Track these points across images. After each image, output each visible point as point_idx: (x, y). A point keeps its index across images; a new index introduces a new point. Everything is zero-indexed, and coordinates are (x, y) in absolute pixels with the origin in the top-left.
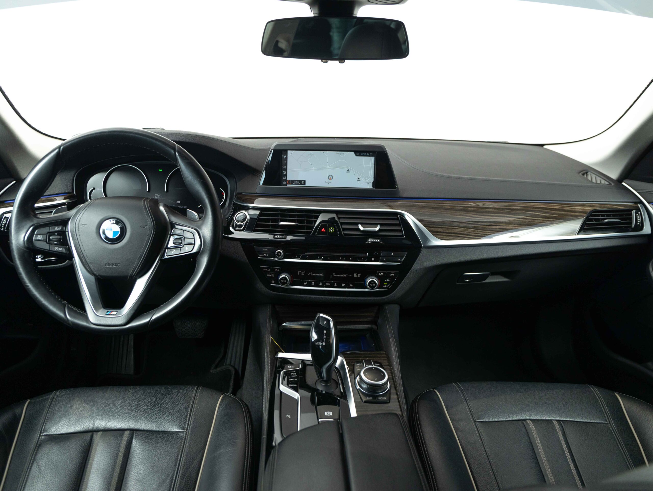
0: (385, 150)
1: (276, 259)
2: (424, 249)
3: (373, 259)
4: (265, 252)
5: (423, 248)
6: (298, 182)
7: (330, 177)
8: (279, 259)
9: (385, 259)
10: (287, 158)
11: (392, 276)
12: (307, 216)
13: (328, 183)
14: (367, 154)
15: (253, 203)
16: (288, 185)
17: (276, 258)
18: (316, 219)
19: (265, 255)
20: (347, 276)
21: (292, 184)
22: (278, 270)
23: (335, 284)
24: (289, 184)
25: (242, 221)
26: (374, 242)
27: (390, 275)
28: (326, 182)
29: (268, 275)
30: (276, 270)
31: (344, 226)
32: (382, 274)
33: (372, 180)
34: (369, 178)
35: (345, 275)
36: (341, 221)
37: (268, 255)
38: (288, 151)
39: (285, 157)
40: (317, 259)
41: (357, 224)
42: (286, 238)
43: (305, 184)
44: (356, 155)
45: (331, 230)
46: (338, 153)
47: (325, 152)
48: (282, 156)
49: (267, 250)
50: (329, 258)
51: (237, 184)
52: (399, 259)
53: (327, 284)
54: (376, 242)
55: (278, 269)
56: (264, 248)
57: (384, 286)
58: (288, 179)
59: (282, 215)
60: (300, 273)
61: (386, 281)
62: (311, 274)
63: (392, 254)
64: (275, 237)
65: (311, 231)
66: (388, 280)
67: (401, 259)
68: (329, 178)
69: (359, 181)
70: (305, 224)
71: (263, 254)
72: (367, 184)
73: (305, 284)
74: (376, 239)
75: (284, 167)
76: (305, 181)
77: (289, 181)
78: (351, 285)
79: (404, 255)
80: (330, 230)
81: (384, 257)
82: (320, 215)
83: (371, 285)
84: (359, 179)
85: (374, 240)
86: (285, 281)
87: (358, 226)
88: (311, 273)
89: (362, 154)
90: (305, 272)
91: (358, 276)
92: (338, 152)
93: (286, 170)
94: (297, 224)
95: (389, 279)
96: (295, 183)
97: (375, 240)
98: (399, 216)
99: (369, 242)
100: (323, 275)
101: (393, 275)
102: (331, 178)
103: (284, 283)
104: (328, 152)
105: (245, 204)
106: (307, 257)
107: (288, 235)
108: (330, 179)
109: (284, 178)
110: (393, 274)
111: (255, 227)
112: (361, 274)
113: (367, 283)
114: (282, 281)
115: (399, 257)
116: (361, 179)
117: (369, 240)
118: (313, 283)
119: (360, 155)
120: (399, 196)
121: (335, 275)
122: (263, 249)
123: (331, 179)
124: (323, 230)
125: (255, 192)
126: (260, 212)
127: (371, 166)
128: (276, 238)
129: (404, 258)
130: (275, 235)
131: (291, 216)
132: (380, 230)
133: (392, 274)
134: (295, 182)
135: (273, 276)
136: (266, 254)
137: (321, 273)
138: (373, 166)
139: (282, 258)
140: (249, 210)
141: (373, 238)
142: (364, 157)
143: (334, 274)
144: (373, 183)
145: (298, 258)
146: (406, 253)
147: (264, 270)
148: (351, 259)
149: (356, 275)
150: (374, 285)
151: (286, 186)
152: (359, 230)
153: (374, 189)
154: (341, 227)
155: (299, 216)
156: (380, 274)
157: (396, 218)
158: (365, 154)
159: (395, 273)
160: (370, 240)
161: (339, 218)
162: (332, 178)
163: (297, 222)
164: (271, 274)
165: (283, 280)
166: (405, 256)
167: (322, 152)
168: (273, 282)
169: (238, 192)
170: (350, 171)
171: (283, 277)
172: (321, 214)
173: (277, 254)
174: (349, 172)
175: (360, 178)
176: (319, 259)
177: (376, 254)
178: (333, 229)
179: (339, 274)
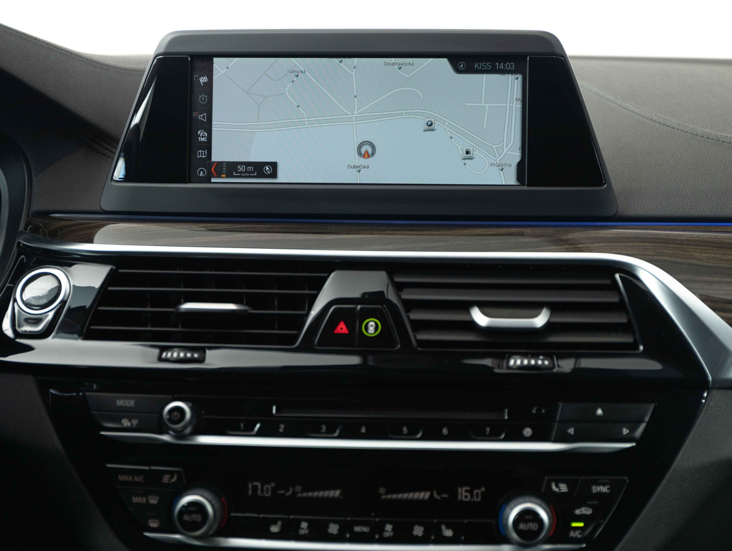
0: (558, 51)
1: (166, 438)
2: (714, 392)
3: (528, 432)
4: (128, 413)
5: (713, 388)
6: (250, 168)
7: (363, 150)
8: (179, 435)
9: (571, 431)
10: (210, 84)
11: (600, 495)
12: (282, 283)
13: (359, 169)
14: (494, 67)
15: (90, 241)
16: (213, 180)
17: (167, 433)
18: (315, 292)
19: (126, 423)
20: (432, 496)
21: (229, 175)
22: (172, 477)
23: (389, 527)
24: (219, 176)
25: (44, 302)
26: (529, 367)
27: (596, 489)
28: (350, 167)
29: (136, 500)
30: (166, 479)
31: (416, 315)
32: (564, 488)
33: (516, 156)
34: (506, 150)
35: (425, 495)
36: (405, 296)
37: (135, 422)
38: (216, 61)
39: (203, 80)
40: (320, 432)
41: (467, 306)
42: (201, 360)
43: (274, 175)
44: (458, 71)
45: (371, 330)
46: (393, 64)
47: (347, 61)
48: (192, 77)
49: (131, 403)
50: (363, 430)
51: (34, 180)
52: (625, 431)
53: (357, 529)
54: (536, 367)
55: (172, 473)
56: (120, 398)
57: (572, 534)
58: (216, 157)
59: (189, 281)
60: (255, 488)
61: (577, 512)
62: (295, 493)
63: (600, 412)
64: (164, 355)
65: (295, 332)
66: (586, 511)
67: (633, 430)
68: (360, 154)
69: (467, 161)
70: (275, 310)
71: (119, 421)
72: (496, 169)
73: (275, 529)
74: (535, 356)
75: (200, 117)
76: (274, 165)
77: (220, 164)
78: (448, 533)
79: (644, 416)
80: (367, 328)
81: (569, 422)
82: (328, 276)
83: (522, 526)
84: (467, 153)
85: (529, 362)
86: (197, 518)
87: (470, 314)
88: (298, 488)
89: (476, 66)
90: (273, 484)
91: (472, 496)
92: (393, 60)
93: (208, 127)
94: (245, 311)
95: (590, 506)
96: (241, 172)
97: (533, 362)
98: (617, 276)
99: (509, 368)
100: (341, 494)
101: (604, 489)
102: (370, 152)
103: (197, 526)
104: (355, 61)
105: (58, 244)
106: (282, 426)
107: (210, 348)
108: (364, 157)
109: (201, 154)
110: (604, 484)
111: (91, 324)
112: (483, 489)
113: (507, 520)
114: (186, 518)
115: (624, 422)
116: (475, 153)
117: (512, 362)
118: (304, 525)
119: (470, 70)
120: (612, 213)
121: (387, 493)
122: (120, 403)
123: (367, 155)
124: (342, 328)
125: (96, 208)
126: (111, 270)
127: (511, 108)
128: (167, 360)
129: (642, 427)
130: (163, 349)
131: (221, 282)
132: (549, 326)
133: (598, 484)
134: (241, 168)
135: (153, 501)
136: (130, 420)
137: (335, 489)
138: (517, 107)
139: (188, 430)
140: (70, 265)
141: (524, 355)
142: (485, 75)
143: (382, 490)
144: (520, 166)
145: (247, 432)
146: (652, 406)
147: (121, 478)
148: (445, 431)
149: (464, 494)
150: (534, 526)
151: (210, 182)
152: (472, 325)
153: (525, 188)
154: (408, 317)
155: (251, 282)
156: (557, 486)
157: (608, 282)
158: (488, 65)
159: (614, 486)
160: (515, 362)
161: (399, 287)
162: (373, 154)
163: (247, 304)
164: (145, 494)
165: (190, 513)
166: (647, 419)
167: (336, 60)
168: (154, 524)
169: (34, 208)
170: (436, 126)
171: (191, 504)
172: (332, 275)
173: (170, 420)
174: (433, 130)
175: (471, 149)
176: (325, 433)
177: (538, 410)
178: (376, 324)
179: (403, 492)
